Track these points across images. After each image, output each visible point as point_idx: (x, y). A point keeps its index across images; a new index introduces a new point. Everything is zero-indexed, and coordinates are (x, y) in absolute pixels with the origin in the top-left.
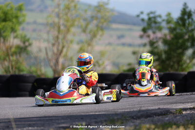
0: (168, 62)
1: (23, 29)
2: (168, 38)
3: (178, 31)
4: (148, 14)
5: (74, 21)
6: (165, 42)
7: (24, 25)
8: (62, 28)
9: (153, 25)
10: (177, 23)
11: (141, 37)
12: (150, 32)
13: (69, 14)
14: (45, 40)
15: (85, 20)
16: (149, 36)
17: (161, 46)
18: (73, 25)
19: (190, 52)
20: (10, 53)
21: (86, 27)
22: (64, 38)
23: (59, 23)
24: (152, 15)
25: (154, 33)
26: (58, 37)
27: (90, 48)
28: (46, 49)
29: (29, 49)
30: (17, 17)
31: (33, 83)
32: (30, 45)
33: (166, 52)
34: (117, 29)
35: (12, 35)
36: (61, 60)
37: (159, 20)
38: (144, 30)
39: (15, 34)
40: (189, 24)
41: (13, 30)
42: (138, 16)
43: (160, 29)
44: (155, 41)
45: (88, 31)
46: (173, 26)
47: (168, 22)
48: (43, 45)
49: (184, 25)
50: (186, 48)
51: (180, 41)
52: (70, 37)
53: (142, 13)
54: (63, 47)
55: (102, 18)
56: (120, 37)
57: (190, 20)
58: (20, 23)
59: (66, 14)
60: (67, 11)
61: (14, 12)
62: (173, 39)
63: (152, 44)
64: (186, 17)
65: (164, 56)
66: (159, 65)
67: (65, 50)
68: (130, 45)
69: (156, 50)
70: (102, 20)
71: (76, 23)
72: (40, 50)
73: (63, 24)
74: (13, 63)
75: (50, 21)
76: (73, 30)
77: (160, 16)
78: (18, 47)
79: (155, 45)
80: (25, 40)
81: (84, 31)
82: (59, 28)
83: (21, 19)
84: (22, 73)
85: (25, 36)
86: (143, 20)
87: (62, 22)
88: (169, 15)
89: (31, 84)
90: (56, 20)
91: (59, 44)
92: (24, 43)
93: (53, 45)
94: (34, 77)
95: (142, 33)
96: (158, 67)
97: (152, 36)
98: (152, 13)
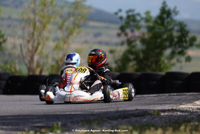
0: (145, 62)
2: (146, 36)
3: (157, 30)
4: (128, 12)
5: (50, 17)
6: (143, 41)
8: (38, 24)
9: (132, 23)
10: (156, 22)
11: (119, 35)
12: (128, 31)
13: (46, 10)
14: (19, 37)
15: (61, 17)
16: (126, 35)
17: (139, 45)
18: (49, 22)
19: (168, 52)
21: (63, 24)
22: (40, 34)
23: (35, 19)
24: (130, 14)
25: (132, 31)
26: (33, 34)
27: (66, 46)
28: (21, 46)
29: (3, 45)
31: (7, 81)
32: (5, 41)
33: (143, 52)
34: (94, 27)
36: (36, 58)
38: (122, 29)
40: (168, 23)
42: (116, 14)
44: (133, 39)
45: (64, 28)
46: (151, 24)
47: (147, 20)
48: (19, 41)
49: (163, 24)
50: (165, 48)
51: (159, 40)
52: (45, 34)
53: (120, 10)
54: (39, 44)
55: (79, 14)
56: (97, 35)
57: (169, 19)
59: (43, 11)
60: (43, 7)
62: (151, 38)
63: (129, 42)
64: (165, 16)
65: (141, 56)
66: (136, 64)
67: (40, 47)
68: (107, 44)
69: (134, 50)
70: (79, 17)
71: (52, 20)
72: (14, 47)
73: (39, 21)
75: (25, 17)
76: (49, 27)
77: (139, 14)
79: (133, 44)
81: (60, 28)
82: (35, 24)
86: (121, 18)
87: (37, 18)
88: (148, 13)
89: (5, 82)
90: (32, 16)
91: (34, 41)
93: (28, 42)
94: (8, 74)
95: (119, 31)
96: (136, 67)
97: (130, 34)
98: (130, 11)
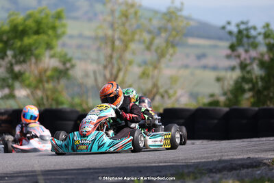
0: (265, 93)
1: (64, 45)
2: (266, 58)
4: (238, 26)
5: (134, 33)
6: (262, 64)
7: (65, 39)
8: (117, 43)
9: (245, 40)
11: (228, 57)
12: (241, 50)
13: (127, 25)
14: (93, 61)
15: (149, 32)
16: (239, 56)
17: (257, 71)
18: (132, 40)
20: (45, 79)
21: (151, 43)
22: (121, 58)
23: (113, 37)
24: (243, 27)
25: (247, 51)
26: (111, 57)
27: (156, 72)
28: (95, 73)
29: (71, 72)
30: (54, 28)
31: (76, 121)
32: (73, 66)
33: (262, 78)
35: (48, 53)
37: (253, 33)
38: (232, 47)
39: (52, 52)
41: (49, 46)
42: (224, 28)
43: (255, 46)
44: (248, 62)
45: (153, 48)
46: (272, 41)
47: (266, 36)
48: (91, 67)
52: (128, 56)
53: (229, 23)
54: (119, 70)
55: (174, 29)
56: (201, 57)
58: (58, 37)
59: (123, 25)
60: (124, 19)
61: (51, 20)
62: (272, 60)
63: (243, 66)
65: (260, 84)
66: (253, 96)
67: (121, 75)
68: (215, 68)
69: (247, 76)
70: (174, 33)
71: (137, 37)
72: (87, 75)
73: (120, 39)
74: (49, 93)
75: (101, 33)
76: (133, 46)
77: (255, 28)
78: (56, 70)
79: (248, 68)
80: (65, 60)
81: (148, 48)
82: (113, 43)
83: (60, 31)
84: (60, 107)
85: (66, 55)
86: (230, 33)
87: (117, 35)
88: (267, 25)
89: (72, 123)
90: (110, 32)
91: (113, 66)
92: (64, 63)
93: (105, 67)
94: (77, 112)
95: (229, 52)
96: (252, 100)
97: (243, 55)
98: (243, 23)
